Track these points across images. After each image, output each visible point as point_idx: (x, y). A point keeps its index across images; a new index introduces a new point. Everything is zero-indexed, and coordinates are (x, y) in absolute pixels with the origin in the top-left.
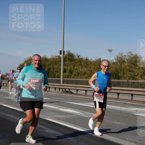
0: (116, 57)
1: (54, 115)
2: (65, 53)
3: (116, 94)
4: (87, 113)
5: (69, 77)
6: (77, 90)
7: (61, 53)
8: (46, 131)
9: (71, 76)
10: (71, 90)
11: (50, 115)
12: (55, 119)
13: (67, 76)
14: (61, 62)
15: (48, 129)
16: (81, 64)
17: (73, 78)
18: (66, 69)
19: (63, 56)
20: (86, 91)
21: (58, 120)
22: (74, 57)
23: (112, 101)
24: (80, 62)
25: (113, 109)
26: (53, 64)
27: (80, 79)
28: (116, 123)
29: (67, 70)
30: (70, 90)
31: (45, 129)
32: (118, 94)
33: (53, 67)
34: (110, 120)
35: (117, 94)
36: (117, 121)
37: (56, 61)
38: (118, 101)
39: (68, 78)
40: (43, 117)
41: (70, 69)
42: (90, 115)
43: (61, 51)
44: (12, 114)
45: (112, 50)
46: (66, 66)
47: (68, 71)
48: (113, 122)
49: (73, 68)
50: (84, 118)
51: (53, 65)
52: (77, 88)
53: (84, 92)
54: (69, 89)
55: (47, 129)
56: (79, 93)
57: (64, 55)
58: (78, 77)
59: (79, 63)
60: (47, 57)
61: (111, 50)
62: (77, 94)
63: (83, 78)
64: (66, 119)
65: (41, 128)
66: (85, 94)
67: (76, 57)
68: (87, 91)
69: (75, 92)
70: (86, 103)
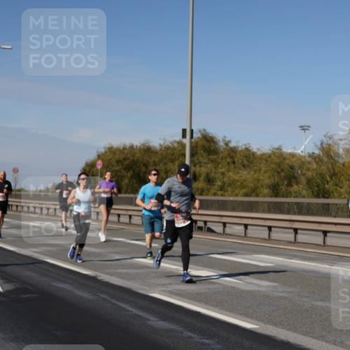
0: (319, 144)
1: (169, 284)
2: (195, 135)
3: (318, 233)
4: (247, 281)
5: (206, 192)
6: (225, 224)
7: (184, 136)
8: (149, 323)
9: (209, 190)
10: (209, 225)
11: (159, 285)
12: (171, 293)
13: (200, 191)
14: (184, 155)
15: (154, 319)
16: (234, 163)
17: (215, 194)
18: (197, 173)
19: (191, 143)
20: (246, 226)
21: (179, 298)
22: (217, 144)
23: (309, 250)
24: (232, 157)
25: (312, 272)
26: (165, 161)
27: (232, 198)
28: (320, 303)
29: (200, 175)
30: (208, 223)
31: (149, 320)
32: (325, 233)
33: (166, 169)
34: (306, 297)
35: (321, 233)
36: (322, 300)
37: (173, 154)
38: (324, 250)
39: (202, 195)
40: (143, 289)
41: (208, 174)
42: (257, 285)
43: (184, 131)
44: (68, 283)
45: (309, 127)
46: (198, 166)
47: (202, 178)
48: (314, 303)
49: (214, 170)
50: (243, 291)
51: (166, 164)
52: (225, 220)
53: (242, 228)
54: (205, 222)
55: (151, 318)
56: (228, 230)
57: (193, 140)
58: (226, 193)
59: (229, 160)
60: (151, 144)
61: (306, 128)
62: (224, 234)
63: (236, 195)
64: (198, 295)
65: (139, 316)
66: (243, 235)
67: (222, 144)
68: (249, 227)
69: (219, 228)
70: (247, 256)
